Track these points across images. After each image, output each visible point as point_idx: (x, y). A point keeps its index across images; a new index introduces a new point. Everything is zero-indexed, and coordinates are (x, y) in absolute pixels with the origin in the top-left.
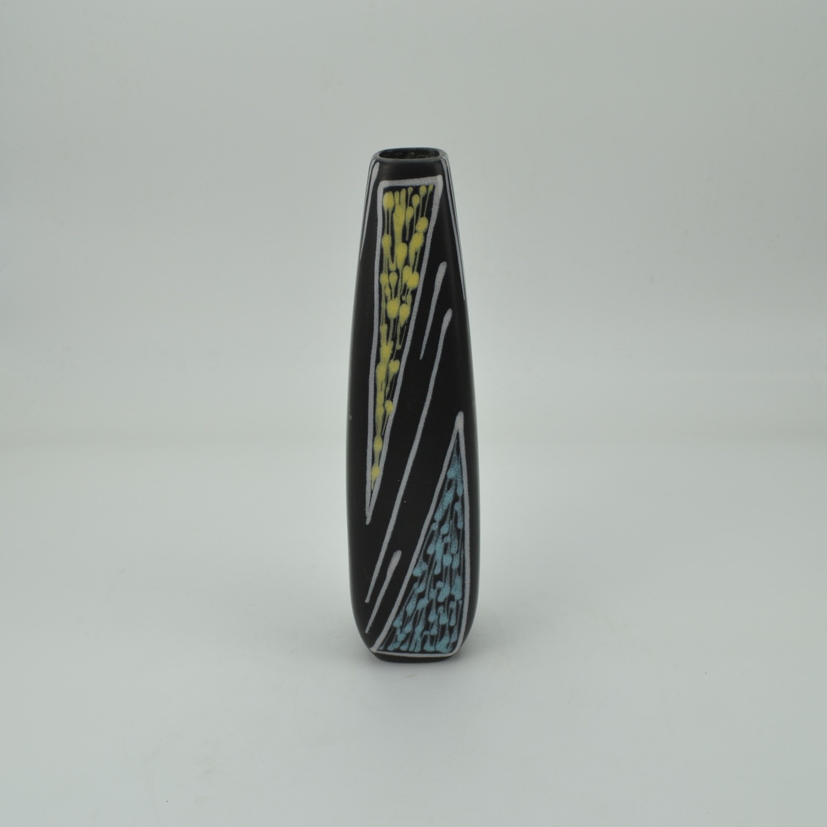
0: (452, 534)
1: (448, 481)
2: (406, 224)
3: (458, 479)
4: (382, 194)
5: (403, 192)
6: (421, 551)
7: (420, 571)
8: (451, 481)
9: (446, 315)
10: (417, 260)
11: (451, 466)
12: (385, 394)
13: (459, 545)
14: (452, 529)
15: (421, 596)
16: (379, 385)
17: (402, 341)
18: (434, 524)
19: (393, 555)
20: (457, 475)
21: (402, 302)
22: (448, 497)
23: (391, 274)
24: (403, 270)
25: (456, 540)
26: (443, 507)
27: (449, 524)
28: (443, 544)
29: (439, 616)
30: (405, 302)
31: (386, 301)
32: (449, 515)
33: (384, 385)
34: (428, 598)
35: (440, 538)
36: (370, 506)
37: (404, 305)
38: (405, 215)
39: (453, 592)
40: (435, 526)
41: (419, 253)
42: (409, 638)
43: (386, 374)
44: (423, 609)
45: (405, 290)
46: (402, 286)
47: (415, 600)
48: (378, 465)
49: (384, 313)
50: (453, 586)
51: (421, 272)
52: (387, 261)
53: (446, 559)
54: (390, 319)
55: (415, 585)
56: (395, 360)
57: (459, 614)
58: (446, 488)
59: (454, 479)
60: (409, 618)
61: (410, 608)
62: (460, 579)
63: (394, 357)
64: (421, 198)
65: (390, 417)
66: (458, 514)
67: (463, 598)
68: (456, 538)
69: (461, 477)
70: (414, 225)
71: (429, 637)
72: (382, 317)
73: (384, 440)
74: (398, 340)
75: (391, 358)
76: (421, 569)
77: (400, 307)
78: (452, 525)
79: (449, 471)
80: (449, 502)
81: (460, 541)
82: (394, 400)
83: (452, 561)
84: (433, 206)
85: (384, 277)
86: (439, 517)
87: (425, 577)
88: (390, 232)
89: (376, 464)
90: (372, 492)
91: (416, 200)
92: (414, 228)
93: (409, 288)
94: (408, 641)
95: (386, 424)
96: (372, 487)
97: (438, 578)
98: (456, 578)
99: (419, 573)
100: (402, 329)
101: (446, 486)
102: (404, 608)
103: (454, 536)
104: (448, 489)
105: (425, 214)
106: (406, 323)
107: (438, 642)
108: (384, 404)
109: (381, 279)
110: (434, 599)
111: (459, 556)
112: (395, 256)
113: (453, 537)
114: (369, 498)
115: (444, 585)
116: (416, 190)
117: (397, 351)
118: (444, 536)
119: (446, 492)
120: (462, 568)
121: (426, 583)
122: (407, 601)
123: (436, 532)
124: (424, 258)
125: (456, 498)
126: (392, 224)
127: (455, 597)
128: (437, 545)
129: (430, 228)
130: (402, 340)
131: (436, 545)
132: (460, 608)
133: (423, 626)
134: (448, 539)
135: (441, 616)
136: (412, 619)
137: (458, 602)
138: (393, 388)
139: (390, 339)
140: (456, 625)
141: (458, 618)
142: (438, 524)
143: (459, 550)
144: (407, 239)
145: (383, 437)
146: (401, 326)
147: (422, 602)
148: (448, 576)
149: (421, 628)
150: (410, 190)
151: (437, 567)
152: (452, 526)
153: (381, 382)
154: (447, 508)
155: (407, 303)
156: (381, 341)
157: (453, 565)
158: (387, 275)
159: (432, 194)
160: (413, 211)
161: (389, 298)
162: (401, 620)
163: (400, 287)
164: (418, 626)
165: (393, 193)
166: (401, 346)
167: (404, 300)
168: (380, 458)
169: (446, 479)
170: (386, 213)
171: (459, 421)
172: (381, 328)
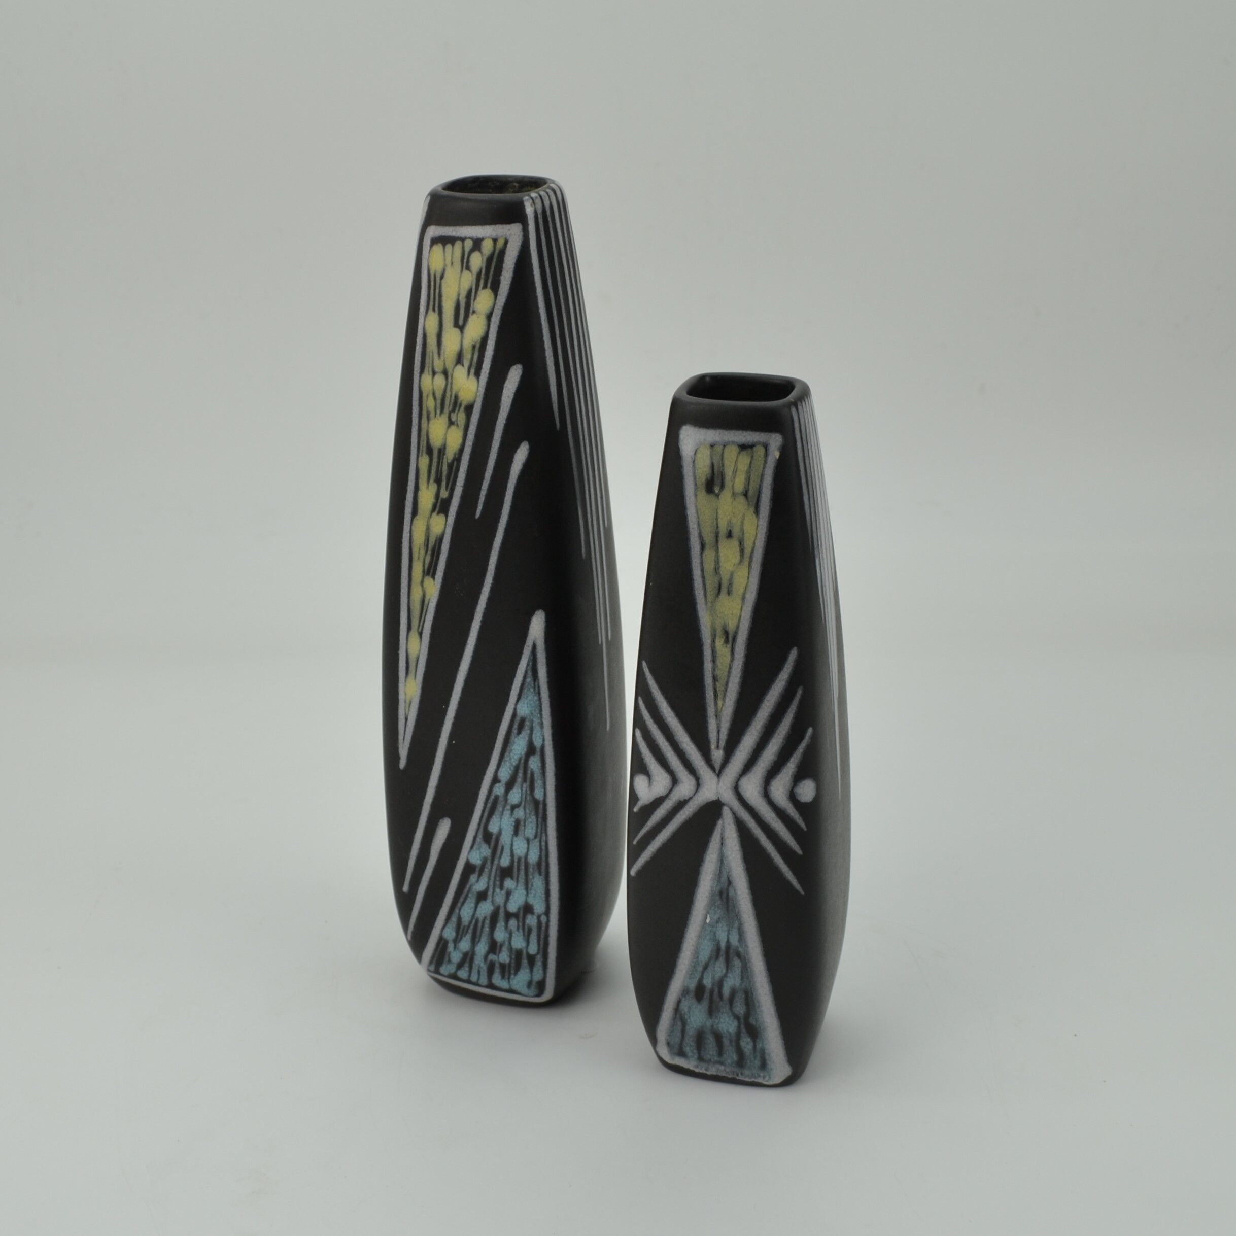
0: (526, 805)
1: (518, 719)
2: (460, 299)
3: (534, 719)
4: (429, 248)
5: (458, 244)
6: (479, 825)
7: (478, 857)
8: (523, 721)
9: (518, 451)
10: (475, 356)
11: (523, 696)
12: (424, 566)
13: (537, 827)
14: (526, 798)
15: (482, 896)
16: (415, 550)
17: (450, 485)
18: (497, 785)
19: (439, 823)
20: (533, 712)
21: (451, 423)
22: (519, 746)
23: (437, 377)
24: (453, 371)
25: (534, 817)
26: (510, 759)
27: (522, 790)
28: (513, 820)
29: (511, 934)
30: (456, 424)
31: (428, 419)
32: (520, 775)
33: (423, 552)
34: (493, 902)
35: (507, 810)
36: (404, 740)
37: (453, 428)
38: (459, 284)
39: (531, 901)
40: (499, 789)
41: (478, 346)
42: (468, 960)
43: (426, 535)
44: (485, 918)
45: (456, 403)
46: (451, 396)
47: (474, 900)
48: (413, 677)
49: (425, 437)
50: (531, 890)
51: (481, 377)
52: (431, 354)
53: (518, 845)
54: (433, 448)
55: (473, 878)
56: (438, 513)
57: (542, 936)
58: (515, 731)
59: (528, 717)
60: (466, 929)
61: (466, 912)
62: (541, 880)
63: (437, 510)
64: (485, 257)
65: (430, 604)
66: (535, 775)
67: (547, 913)
68: (533, 814)
69: (539, 716)
70: (472, 301)
71: (497, 965)
72: (421, 443)
73: (423, 639)
74: (444, 483)
75: (433, 510)
76: (480, 853)
77: (447, 431)
78: (526, 791)
79: (519, 703)
80: (521, 754)
81: (540, 820)
82: (436, 577)
83: (528, 848)
84: (503, 273)
85: (427, 379)
86: (505, 774)
87: (487, 868)
88: (437, 309)
89: (411, 676)
90: (406, 719)
91: (477, 261)
92: (472, 305)
93: (461, 401)
94: (467, 965)
95: (426, 615)
96: (407, 710)
97: (506, 873)
98: (535, 879)
99: (478, 859)
100: (450, 466)
101: (516, 726)
102: (457, 911)
103: (529, 809)
104: (519, 732)
105: (489, 285)
106: (457, 456)
107: (512, 976)
108: (422, 582)
109: (421, 383)
110: (502, 905)
111: (538, 844)
112: (443, 347)
113: (528, 811)
114: (403, 728)
115: (517, 886)
116: (477, 244)
117: (443, 500)
118: (514, 807)
119: (515, 738)
120: (544, 864)
121: (489, 879)
122: (461, 900)
123: (501, 799)
124: (486, 355)
125: (531, 750)
126: (440, 296)
127: (535, 908)
128: (503, 820)
129: (496, 307)
130: (450, 483)
131: (501, 819)
132: (543, 928)
133: (487, 945)
134: (520, 813)
135: (514, 935)
136: (470, 931)
137: (539, 917)
138: (435, 558)
139: (432, 481)
140: (538, 953)
141: (542, 943)
142: (504, 786)
143: (539, 833)
144: (461, 322)
145: (421, 634)
146: (449, 461)
147: (483, 907)
148: (522, 873)
149: (484, 948)
150: (469, 244)
151: (504, 854)
152: (526, 793)
153: (418, 546)
154: (517, 762)
155: (458, 425)
156: (420, 481)
157: (529, 857)
158: (430, 377)
159: (502, 253)
160: (471, 278)
161: (432, 415)
162: (454, 929)
163: (449, 399)
164: (479, 944)
165: (444, 246)
166: (448, 492)
167: (453, 419)
168: (416, 666)
169: (514, 715)
170: (432, 279)
171: (537, 626)
172: (419, 461)
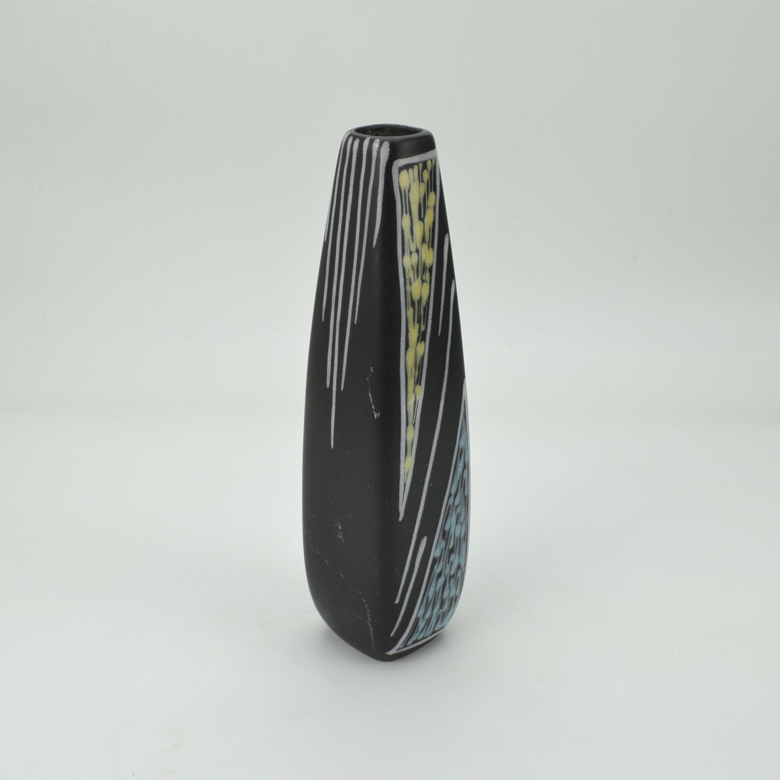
1: (460, 451)
2: (421, 201)
3: (466, 447)
4: (398, 174)
5: (416, 167)
6: (441, 530)
7: (439, 551)
8: (462, 451)
9: (452, 286)
10: (431, 235)
11: (462, 435)
12: (415, 379)
13: (465, 512)
14: (462, 498)
15: (440, 575)
16: (409, 372)
18: (450, 498)
19: (421, 543)
20: (465, 442)
21: (423, 281)
22: (460, 467)
23: (412, 255)
24: (421, 248)
25: (464, 508)
26: (457, 478)
27: (460, 494)
28: (456, 515)
29: (450, 590)
30: (425, 281)
31: (411, 284)
32: (460, 485)
33: (413, 371)
34: (444, 575)
35: (454, 510)
36: (403, 500)
37: (424, 284)
38: (419, 192)
40: (451, 500)
41: (431, 228)
42: (428, 623)
43: (415, 358)
44: (440, 588)
45: (424, 269)
46: (421, 265)
47: (435, 582)
49: (410, 296)
50: (461, 554)
51: (434, 247)
52: (408, 242)
53: (458, 530)
54: (415, 301)
55: (436, 567)
56: (421, 342)
58: (459, 459)
59: (464, 447)
60: (430, 603)
61: (431, 591)
62: (465, 545)
63: (420, 339)
64: (429, 172)
65: (419, 402)
66: (466, 481)
67: (465, 564)
68: (464, 506)
69: (467, 444)
70: (426, 201)
71: (441, 615)
72: (408, 300)
73: (415, 427)
75: (418, 341)
76: (440, 547)
77: (422, 287)
78: (462, 493)
79: (461, 440)
80: (461, 472)
81: (466, 508)
82: (422, 383)
83: (461, 529)
84: (437, 180)
85: (407, 259)
86: (454, 489)
87: (443, 555)
88: (408, 212)
89: (409, 455)
90: (405, 486)
91: (426, 175)
92: (427, 204)
93: (427, 266)
94: (426, 627)
95: (417, 410)
96: (406, 479)
97: (451, 551)
99: (439, 553)
100: (425, 309)
101: (459, 456)
102: (427, 594)
103: (462, 504)
105: (432, 189)
106: (427, 301)
108: (414, 390)
109: (404, 262)
110: (448, 574)
112: (414, 235)
113: (462, 506)
115: (455, 557)
116: (425, 164)
117: (422, 332)
118: (457, 508)
119: (459, 463)
121: (444, 561)
122: (429, 585)
123: (452, 506)
125: (465, 467)
126: (409, 203)
128: (452, 519)
129: (437, 201)
130: (425, 320)
133: (439, 605)
134: (459, 510)
135: (452, 589)
136: (432, 603)
139: (416, 322)
142: (453, 497)
143: (465, 517)
144: (422, 217)
145: (414, 425)
146: (424, 307)
147: (440, 582)
148: (458, 546)
149: (437, 608)
150: (421, 165)
151: (451, 540)
152: (462, 495)
153: (411, 368)
154: (459, 478)
156: (409, 326)
157: (461, 534)
158: (409, 257)
159: (435, 167)
160: (424, 187)
161: (413, 280)
162: (424, 608)
163: (421, 267)
164: (435, 608)
165: (408, 170)
166: (425, 326)
167: (424, 278)
168: (412, 447)
169: (458, 450)
170: (403, 193)
171: (465, 389)
172: (408, 313)
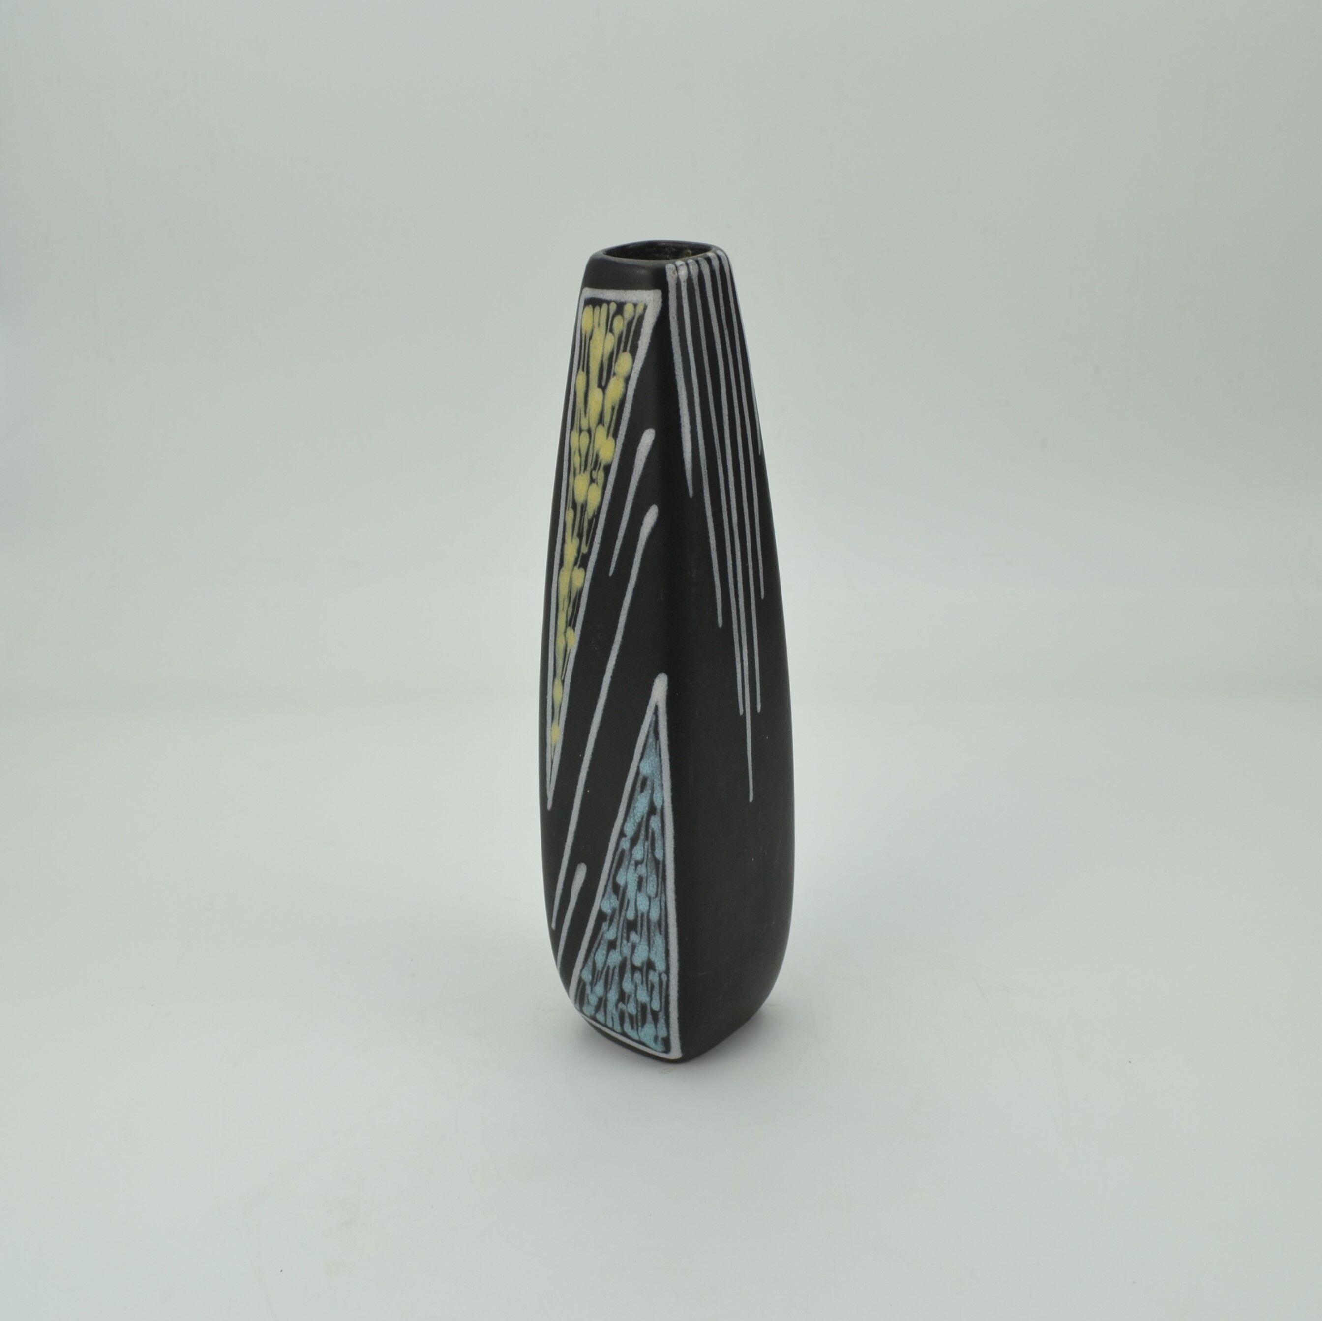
0: (648, 863)
1: (641, 778)
2: (604, 360)
3: (655, 780)
4: (582, 308)
5: (605, 306)
6: (609, 875)
7: (608, 906)
8: (645, 781)
9: (648, 514)
10: (614, 418)
11: (645, 756)
12: (567, 616)
13: (658, 886)
14: (648, 856)
15: (612, 945)
16: (561, 600)
17: (589, 541)
18: (623, 839)
19: (577, 868)
20: (654, 772)
21: (592, 481)
22: (641, 805)
23: (583, 434)
24: (595, 429)
25: (654, 876)
26: (634, 816)
27: (644, 848)
28: (637, 876)
29: (636, 987)
30: (596, 482)
31: (575, 475)
32: (643, 832)
33: (566, 603)
34: (621, 952)
35: (632, 865)
36: (550, 782)
37: (594, 485)
38: (604, 347)
39: (653, 958)
40: (625, 843)
41: (617, 407)
42: (603, 1005)
43: (569, 587)
44: (615, 967)
45: (596, 463)
46: (593, 455)
47: (606, 948)
48: (557, 723)
49: (572, 493)
50: (652, 947)
51: (618, 439)
52: (579, 413)
53: (641, 901)
54: (578, 504)
55: (605, 926)
56: (579, 567)
57: (664, 994)
58: (638, 789)
59: (650, 777)
60: (599, 974)
61: (600, 956)
62: (661, 939)
63: (579, 563)
64: (626, 322)
65: (571, 654)
66: (656, 835)
67: (667, 971)
68: (654, 872)
69: (659, 777)
70: (613, 363)
71: (626, 1015)
72: (569, 497)
73: (565, 685)
74: (584, 539)
75: (575, 564)
76: (610, 903)
77: (588, 488)
78: (648, 849)
79: (642, 762)
80: (643, 812)
81: (660, 880)
82: (576, 628)
83: (650, 905)
84: (641, 338)
85: (575, 437)
86: (630, 830)
87: (616, 918)
88: (585, 369)
89: (556, 720)
91: (619, 325)
92: (613, 368)
93: (601, 460)
94: (602, 1009)
95: (567, 664)
96: (553, 754)
97: (631, 926)
98: (656, 936)
99: (608, 909)
100: (590, 522)
101: (639, 784)
102: (592, 955)
103: (650, 868)
104: (642, 791)
105: (628, 348)
106: (596, 513)
107: (640, 1028)
108: (565, 632)
109: (571, 444)
110: (628, 957)
111: (658, 903)
112: (589, 406)
113: (649, 869)
114: (550, 771)
115: (641, 941)
116: (620, 308)
117: (583, 555)
118: (637, 863)
119: (639, 795)
120: (663, 923)
121: (618, 928)
122: (596, 945)
123: (627, 853)
124: (623, 417)
125: (652, 810)
126: (589, 357)
127: (656, 965)
128: (628, 874)
129: (633, 371)
130: (590, 539)
131: (627, 873)
132: (664, 986)
133: (617, 993)
134: (642, 870)
135: (638, 988)
136: (603, 977)
137: (660, 975)
138: (575, 610)
139: (575, 534)
140: (660, 1010)
141: (663, 1000)
142: (629, 841)
143: (659, 893)
144: (603, 384)
145: (563, 682)
146: (589, 518)
147: (613, 956)
148: (645, 928)
149: (615, 996)
150: (613, 307)
151: (630, 908)
152: (648, 852)
153: (563, 598)
154: (640, 819)
155: (597, 484)
156: (566, 534)
157: (650, 914)
158: (577, 435)
159: (641, 318)
160: (613, 341)
161: (578, 471)
162: (590, 973)
163: (591, 457)
164: (611, 991)
165: (594, 308)
166: (587, 548)
167: (594, 476)
168: (560, 713)
169: (638, 773)
170: (583, 339)
171: (660, 687)
172: (566, 515)
